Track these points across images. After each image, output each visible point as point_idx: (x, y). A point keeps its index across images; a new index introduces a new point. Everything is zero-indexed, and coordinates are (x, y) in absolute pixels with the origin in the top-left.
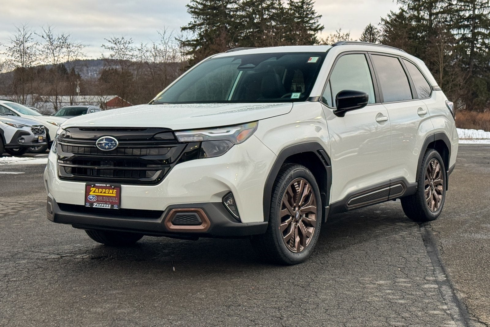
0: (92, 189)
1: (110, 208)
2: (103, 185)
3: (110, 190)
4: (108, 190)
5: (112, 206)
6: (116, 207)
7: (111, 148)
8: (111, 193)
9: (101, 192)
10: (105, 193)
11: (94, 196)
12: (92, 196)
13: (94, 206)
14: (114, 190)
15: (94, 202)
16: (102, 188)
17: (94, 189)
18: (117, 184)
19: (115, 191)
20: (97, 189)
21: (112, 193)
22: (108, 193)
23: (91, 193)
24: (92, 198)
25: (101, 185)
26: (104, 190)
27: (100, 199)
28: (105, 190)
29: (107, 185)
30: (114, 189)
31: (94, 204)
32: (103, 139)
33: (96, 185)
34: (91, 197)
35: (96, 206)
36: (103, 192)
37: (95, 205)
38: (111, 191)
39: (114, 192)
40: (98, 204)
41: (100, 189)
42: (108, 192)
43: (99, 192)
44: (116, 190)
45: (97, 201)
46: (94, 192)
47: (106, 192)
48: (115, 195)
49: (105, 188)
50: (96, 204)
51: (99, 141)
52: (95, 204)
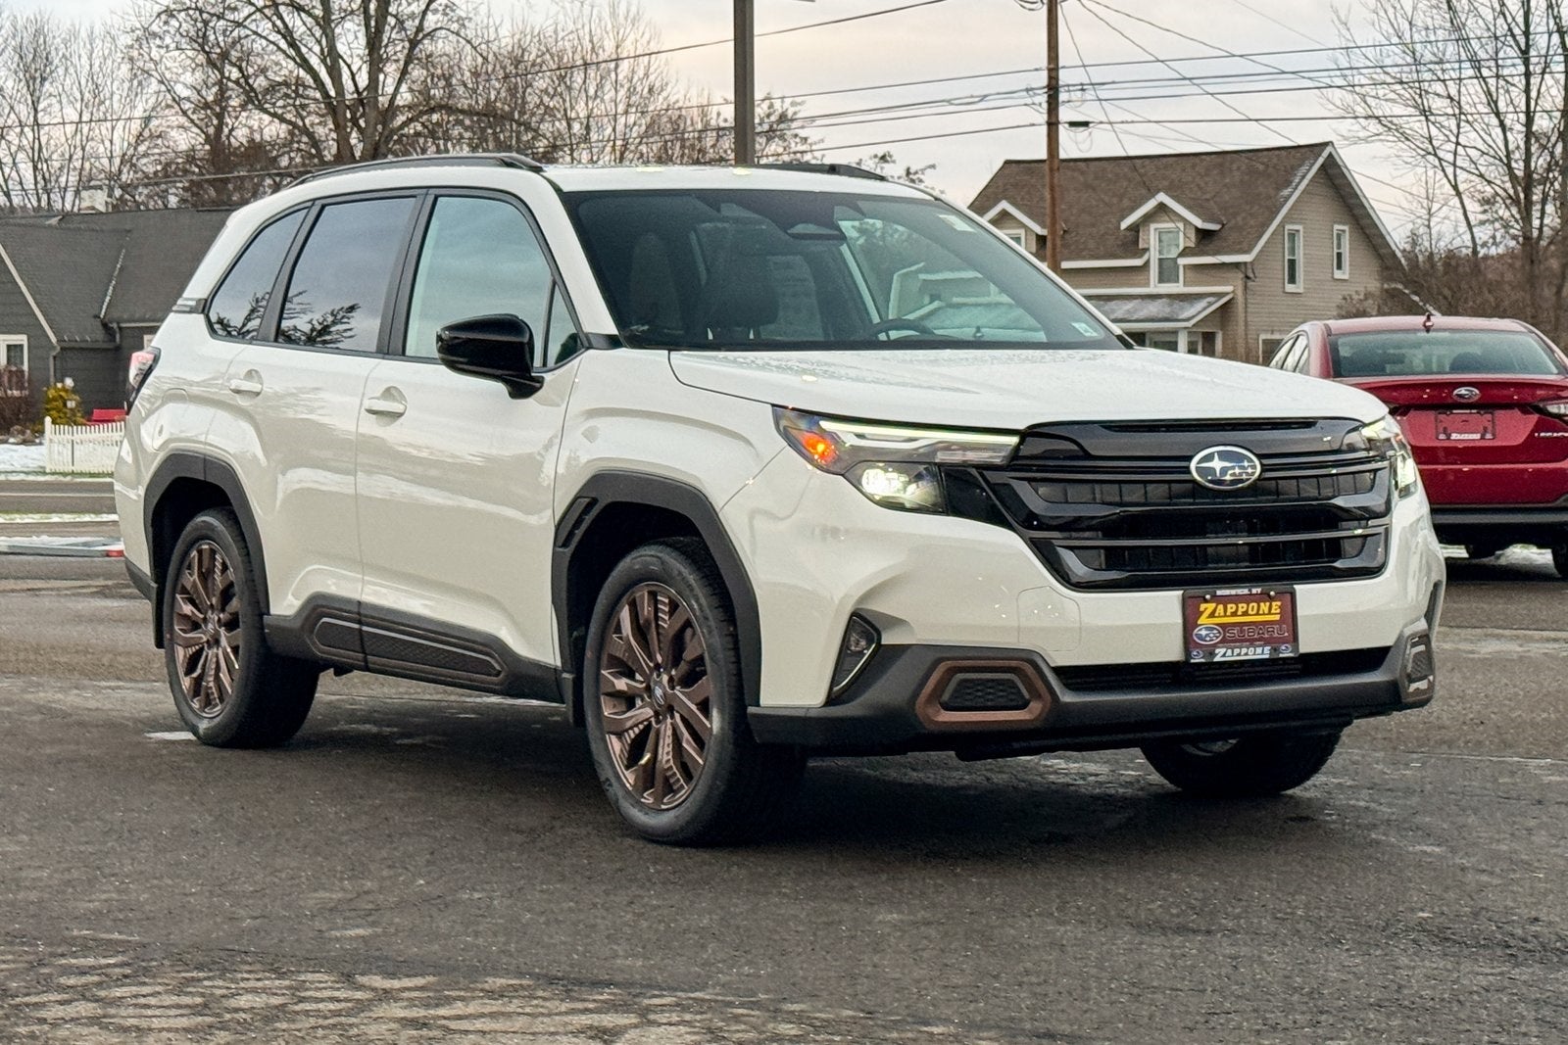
0: (1203, 606)
1: (1267, 656)
2: (1240, 591)
3: (1262, 604)
4: (1255, 605)
5: (1275, 650)
6: (1286, 653)
7: (1242, 481)
8: (1264, 614)
9: (1234, 614)
10: (1245, 614)
11: (1212, 629)
12: (1207, 629)
13: (1217, 659)
14: (1274, 604)
15: (1215, 646)
16: (1236, 599)
17: (1211, 606)
18: (1281, 586)
19: (1276, 604)
20: (1221, 607)
21: (1269, 612)
22: (1258, 614)
23: (1203, 620)
24: (1207, 635)
25: (1233, 592)
26: (1242, 607)
27: (1232, 634)
28: (1245, 605)
29: (1254, 591)
30: (1271, 599)
31: (1217, 651)
32: (1212, 454)
33: (1219, 593)
34: (1204, 633)
35: (1224, 655)
36: (1239, 613)
37: (1222, 655)
38: (1264, 607)
39: (1274, 607)
40: (1230, 651)
41: (1229, 606)
42: (1255, 612)
43: (1228, 613)
44: (1279, 603)
45: (1224, 641)
46: (1212, 615)
47: (1250, 612)
48: (1277, 617)
49: (1248, 599)
50: (1223, 650)
51: (1199, 462)
52: (1220, 651)
